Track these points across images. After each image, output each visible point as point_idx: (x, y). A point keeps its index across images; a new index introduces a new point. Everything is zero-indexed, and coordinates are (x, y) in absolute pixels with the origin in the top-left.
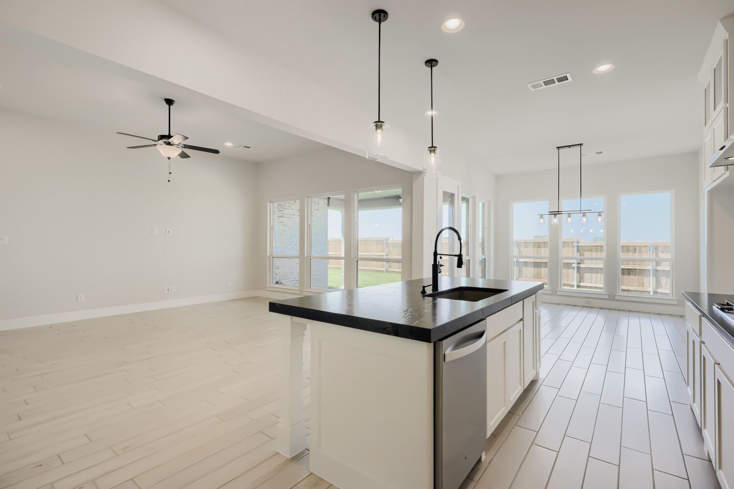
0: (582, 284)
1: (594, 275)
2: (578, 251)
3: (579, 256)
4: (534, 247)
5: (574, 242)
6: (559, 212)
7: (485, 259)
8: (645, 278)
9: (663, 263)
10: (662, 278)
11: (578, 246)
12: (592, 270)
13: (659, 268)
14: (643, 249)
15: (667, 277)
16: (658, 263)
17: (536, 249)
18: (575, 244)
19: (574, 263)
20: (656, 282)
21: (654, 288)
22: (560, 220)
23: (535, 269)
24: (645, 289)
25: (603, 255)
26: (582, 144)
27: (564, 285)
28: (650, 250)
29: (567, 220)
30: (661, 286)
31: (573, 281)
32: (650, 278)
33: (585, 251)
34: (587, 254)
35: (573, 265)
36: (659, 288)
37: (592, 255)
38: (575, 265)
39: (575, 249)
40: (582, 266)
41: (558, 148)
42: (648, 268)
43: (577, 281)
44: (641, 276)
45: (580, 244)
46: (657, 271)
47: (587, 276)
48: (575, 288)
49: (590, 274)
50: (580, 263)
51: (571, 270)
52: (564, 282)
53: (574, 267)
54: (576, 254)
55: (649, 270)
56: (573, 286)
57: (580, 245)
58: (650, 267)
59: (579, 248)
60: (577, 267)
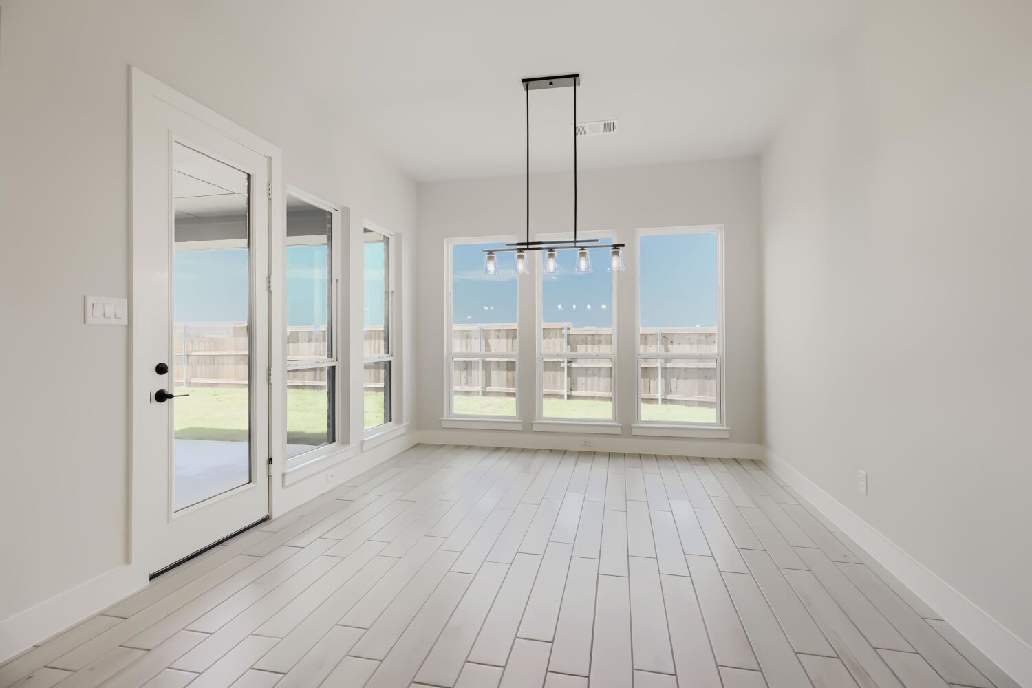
0: (574, 393)
1: (589, 380)
2: (568, 344)
3: (569, 353)
4: (507, 338)
5: (563, 329)
6: (528, 244)
7: (390, 362)
8: (652, 380)
10: (672, 379)
11: (568, 336)
12: (586, 371)
13: (669, 365)
14: (650, 338)
15: (678, 378)
16: (666, 360)
17: (510, 340)
18: (564, 332)
19: (563, 362)
20: (665, 386)
21: (663, 394)
22: (531, 266)
23: (510, 372)
25: (611, 350)
26: (578, 75)
28: (658, 340)
29: (545, 266)
30: (671, 391)
31: (562, 388)
32: (658, 382)
33: (578, 343)
34: (581, 349)
35: (563, 365)
37: (586, 349)
38: (565, 365)
39: (564, 341)
40: (574, 365)
41: (526, 81)
42: (655, 366)
43: (568, 389)
44: (650, 377)
46: (665, 369)
47: (581, 380)
49: (583, 378)
50: (571, 362)
51: (559, 373)
53: (563, 368)
54: (566, 351)
55: (657, 368)
57: (572, 333)
58: (658, 364)
59: (571, 337)
60: (568, 367)
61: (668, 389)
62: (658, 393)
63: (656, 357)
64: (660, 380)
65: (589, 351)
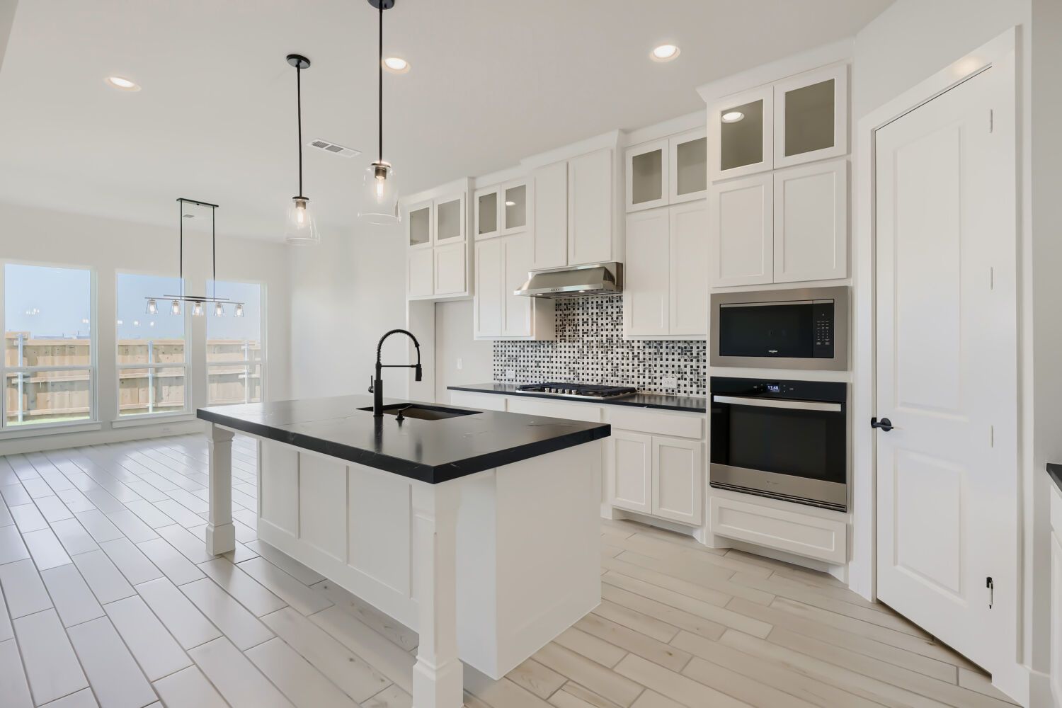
2: (24, 356)
3: (26, 366)
5: (17, 339)
8: (141, 390)
9: (165, 369)
10: (164, 388)
11: (24, 347)
13: (160, 375)
14: (139, 350)
15: (170, 386)
16: (157, 370)
18: (19, 343)
19: (17, 377)
20: (156, 394)
21: (154, 402)
24: (142, 405)
25: (86, 361)
26: (218, 206)
27: (122, 411)
28: (148, 351)
30: (162, 399)
32: (148, 391)
33: (39, 355)
34: (43, 362)
36: (160, 401)
37: (53, 362)
38: (19, 381)
39: (20, 350)
41: (183, 200)
42: (146, 376)
43: (24, 408)
44: (136, 387)
45: (29, 343)
46: (157, 378)
48: (151, 411)
50: (28, 377)
52: (121, 407)
53: (18, 384)
54: (20, 362)
55: (148, 378)
56: (147, 409)
58: (148, 374)
59: (27, 349)
60: (24, 383)
61: (158, 397)
62: (148, 401)
63: (146, 368)
64: (151, 389)
65: (57, 365)
